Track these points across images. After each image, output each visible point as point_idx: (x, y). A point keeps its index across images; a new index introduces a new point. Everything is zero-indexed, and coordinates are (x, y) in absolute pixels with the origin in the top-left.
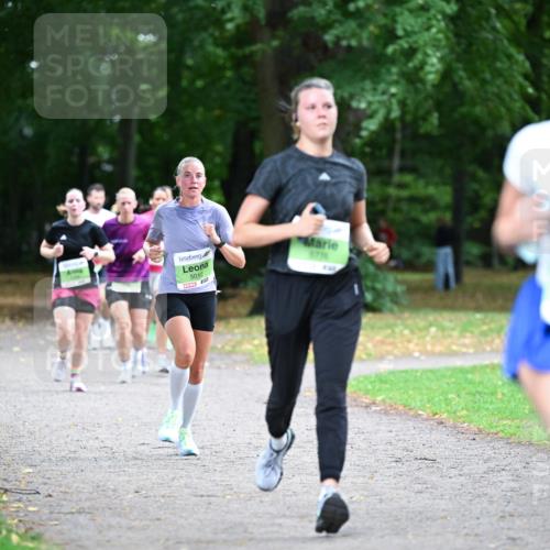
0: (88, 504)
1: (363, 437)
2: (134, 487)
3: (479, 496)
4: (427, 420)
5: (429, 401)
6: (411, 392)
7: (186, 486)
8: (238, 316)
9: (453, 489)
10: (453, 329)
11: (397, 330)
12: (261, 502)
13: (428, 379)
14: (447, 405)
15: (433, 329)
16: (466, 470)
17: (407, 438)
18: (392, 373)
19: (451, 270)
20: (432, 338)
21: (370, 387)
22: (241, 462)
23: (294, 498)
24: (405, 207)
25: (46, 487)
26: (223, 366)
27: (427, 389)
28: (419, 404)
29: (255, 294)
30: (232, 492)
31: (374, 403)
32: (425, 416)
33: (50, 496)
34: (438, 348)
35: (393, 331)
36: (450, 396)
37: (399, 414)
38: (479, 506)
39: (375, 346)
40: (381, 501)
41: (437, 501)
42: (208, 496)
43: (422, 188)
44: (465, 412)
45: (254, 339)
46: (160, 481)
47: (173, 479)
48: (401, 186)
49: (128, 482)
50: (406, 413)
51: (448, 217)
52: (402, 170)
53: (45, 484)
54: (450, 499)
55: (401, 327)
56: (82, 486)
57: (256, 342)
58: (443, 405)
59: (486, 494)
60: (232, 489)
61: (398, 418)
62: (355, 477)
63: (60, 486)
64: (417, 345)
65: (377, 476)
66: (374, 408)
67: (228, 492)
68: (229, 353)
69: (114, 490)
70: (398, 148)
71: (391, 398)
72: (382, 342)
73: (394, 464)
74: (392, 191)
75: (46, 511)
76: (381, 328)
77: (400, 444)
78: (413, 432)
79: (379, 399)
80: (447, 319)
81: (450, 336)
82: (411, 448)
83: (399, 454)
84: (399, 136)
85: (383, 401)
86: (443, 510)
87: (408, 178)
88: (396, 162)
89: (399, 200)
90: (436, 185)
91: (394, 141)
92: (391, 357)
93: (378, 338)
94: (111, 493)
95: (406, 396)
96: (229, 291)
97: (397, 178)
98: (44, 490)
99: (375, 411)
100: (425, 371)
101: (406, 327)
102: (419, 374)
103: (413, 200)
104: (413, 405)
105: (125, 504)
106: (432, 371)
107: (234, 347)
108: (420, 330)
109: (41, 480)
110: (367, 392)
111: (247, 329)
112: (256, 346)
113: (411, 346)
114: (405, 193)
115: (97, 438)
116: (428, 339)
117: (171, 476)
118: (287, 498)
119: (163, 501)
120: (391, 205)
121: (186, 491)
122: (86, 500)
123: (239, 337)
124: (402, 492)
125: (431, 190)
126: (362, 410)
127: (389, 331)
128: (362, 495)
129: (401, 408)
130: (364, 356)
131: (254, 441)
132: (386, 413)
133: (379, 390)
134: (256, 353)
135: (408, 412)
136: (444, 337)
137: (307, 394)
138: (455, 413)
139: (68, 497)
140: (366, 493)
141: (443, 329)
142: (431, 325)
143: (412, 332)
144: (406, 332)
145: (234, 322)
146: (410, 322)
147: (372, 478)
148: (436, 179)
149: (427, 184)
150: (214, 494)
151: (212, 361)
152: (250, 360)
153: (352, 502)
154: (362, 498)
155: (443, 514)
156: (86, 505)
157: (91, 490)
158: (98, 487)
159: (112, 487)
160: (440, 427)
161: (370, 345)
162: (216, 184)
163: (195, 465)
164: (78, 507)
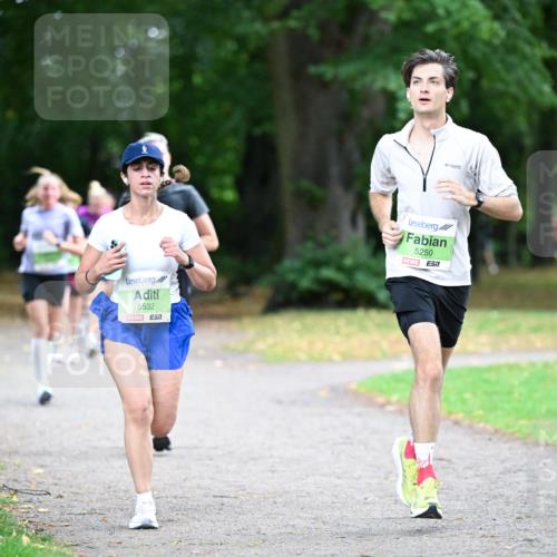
0: (99, 505)
1: (377, 437)
3: (495, 497)
4: (443, 420)
5: (445, 400)
7: (199, 487)
9: (468, 490)
12: (275, 503)
14: (463, 405)
16: (482, 470)
21: (385, 386)
23: (308, 499)
25: (58, 487)
26: (236, 366)
29: (269, 293)
30: (244, 493)
31: (388, 403)
33: (61, 497)
36: (467, 396)
38: (495, 507)
39: (390, 345)
41: (452, 502)
42: (221, 497)
44: (481, 412)
45: (267, 336)
46: (172, 482)
47: (185, 480)
53: (56, 484)
54: (466, 500)
56: (93, 486)
57: (270, 340)
58: (459, 405)
59: (502, 496)
60: (244, 490)
62: (369, 478)
63: (71, 487)
66: (388, 408)
67: (241, 492)
68: (242, 353)
69: (126, 491)
75: (57, 512)
79: (395, 398)
81: (466, 335)
85: (398, 402)
86: (460, 511)
94: (121, 494)
96: (242, 289)
98: (54, 491)
99: (391, 412)
107: (247, 346)
109: (51, 481)
110: (382, 391)
111: (260, 328)
112: (270, 346)
117: (183, 477)
118: (301, 499)
119: (174, 501)
121: (198, 491)
122: (97, 501)
123: (251, 336)
126: (377, 409)
128: (377, 496)
130: (379, 356)
132: (401, 413)
133: (394, 390)
134: (269, 353)
137: (323, 393)
138: (470, 412)
139: (79, 497)
140: (381, 494)
147: (386, 478)
150: (227, 494)
151: (224, 359)
152: (264, 359)
153: (368, 504)
154: (377, 499)
155: (459, 515)
156: (97, 505)
157: (102, 491)
158: (110, 487)
159: (123, 488)
160: (456, 428)
161: (385, 345)
162: (228, 180)
163: (208, 465)
164: (89, 509)
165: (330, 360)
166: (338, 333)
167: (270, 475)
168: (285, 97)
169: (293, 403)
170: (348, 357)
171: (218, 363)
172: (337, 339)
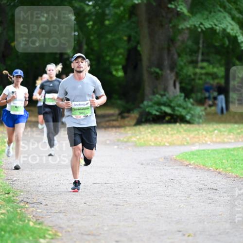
1: (185, 179)
2: (84, 201)
4: (213, 172)
5: (214, 163)
6: (206, 159)
7: (107, 201)
8: (130, 126)
9: (225, 202)
10: (225, 131)
11: (200, 132)
12: (140, 208)
13: (214, 153)
14: (222, 165)
15: (216, 132)
16: (230, 194)
17: (204, 180)
18: (198, 151)
19: (224, 106)
20: (216, 135)
21: (188, 157)
22: (131, 190)
23: (154, 206)
24: (203, 77)
26: (123, 148)
27: (214, 158)
28: (210, 165)
29: (137, 116)
30: (127, 203)
31: (190, 164)
32: (212, 170)
33: (47, 205)
34: (218, 140)
35: (198, 132)
36: (224, 161)
37: (201, 169)
39: (191, 139)
40: (193, 207)
41: (218, 207)
42: (117, 205)
43: (211, 69)
44: (230, 168)
45: (137, 136)
46: (95, 198)
48: (202, 68)
49: (81, 199)
50: (204, 169)
51: (222, 82)
52: (203, 61)
53: (45, 200)
54: (223, 206)
55: (202, 131)
56: (61, 201)
57: (138, 137)
58: (221, 165)
60: (127, 202)
61: (200, 171)
62: (181, 197)
63: (51, 201)
64: (209, 138)
65: (191, 197)
66: (190, 166)
67: (125, 203)
68: (126, 142)
69: (75, 203)
70: (201, 51)
71: (197, 162)
72: (194, 137)
73: (198, 191)
74: (198, 71)
75: (45, 212)
76: (193, 131)
77: (202, 182)
78: (207, 177)
79: (192, 162)
80: (222, 127)
81: (224, 135)
82: (206, 184)
83: (201, 187)
84: (201, 46)
85: (194, 163)
86: (221, 212)
87: (205, 64)
88: (200, 58)
89: (201, 74)
90: (218, 68)
91: (199, 48)
92: (197, 144)
93: (192, 135)
94: (73, 204)
95: (204, 161)
96: (126, 115)
97: (200, 64)
98: (44, 202)
99: (190, 168)
100: (213, 150)
101: (204, 130)
102: (210, 151)
103: (207, 74)
104: (207, 165)
105: (80, 208)
106: (215, 150)
107: (128, 139)
108: (211, 132)
109: (43, 198)
110: (187, 159)
111: (134, 131)
112: (138, 139)
113: (206, 139)
114: (203, 71)
115: (67, 179)
116: (214, 136)
117: (100, 196)
118: (152, 206)
119: (96, 207)
120: (198, 77)
121: (106, 203)
122: (63, 207)
123: (130, 135)
124: (202, 204)
125: (215, 70)
126: (185, 167)
127: (196, 132)
128: (184, 205)
129: (202, 166)
130: (185, 143)
131: (136, 181)
132: (195, 168)
133: (192, 158)
134: (137, 142)
135: (205, 168)
136: (221, 135)
137: (161, 160)
138: (225, 168)
140: (186, 204)
141: (220, 131)
142: (215, 130)
143: (207, 133)
144: (204, 133)
145: (128, 128)
146: (206, 128)
147: (189, 197)
148: (218, 65)
149: (213, 67)
150: (119, 204)
151: (118, 145)
152: (135, 145)
153: (180, 208)
154: (185, 206)
155: (220, 213)
156: (63, 209)
157: (65, 203)
158: (68, 201)
159: (74, 201)
160: (219, 175)
161: (188, 139)
162: (120, 67)
163: (111, 191)
164: (59, 210)
165: (164, 145)
166: (167, 133)
167: (138, 195)
168: (145, 31)
169: (148, 164)
170: (172, 144)
171: (116, 147)
172: (167, 136)
